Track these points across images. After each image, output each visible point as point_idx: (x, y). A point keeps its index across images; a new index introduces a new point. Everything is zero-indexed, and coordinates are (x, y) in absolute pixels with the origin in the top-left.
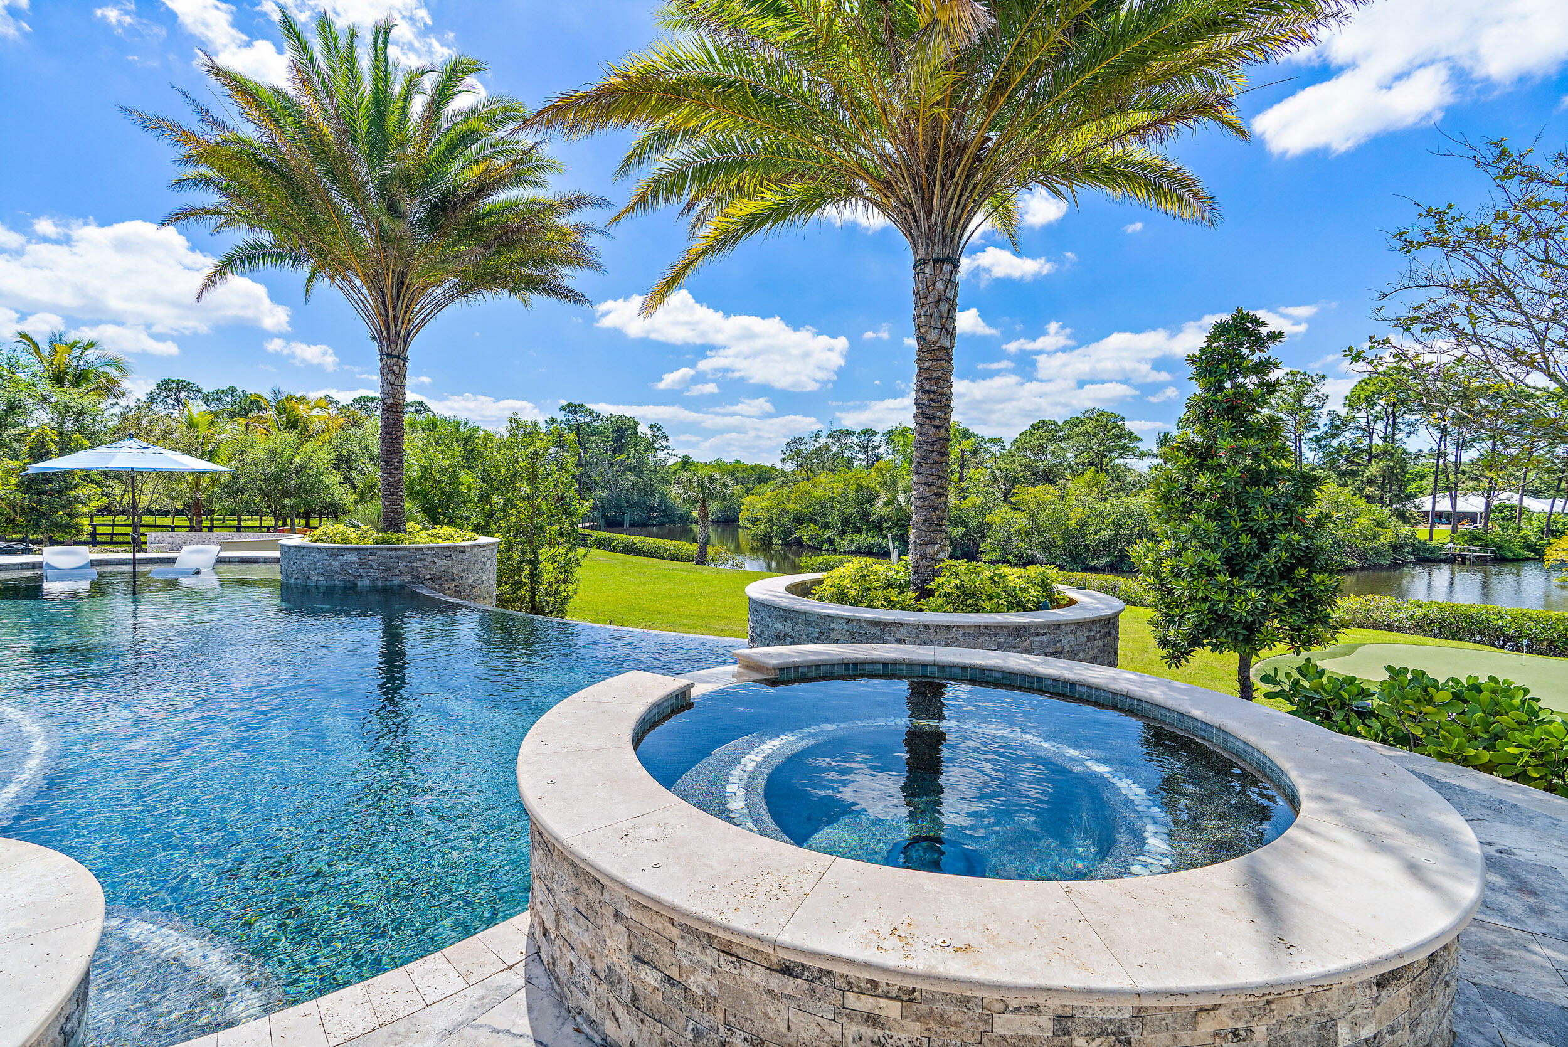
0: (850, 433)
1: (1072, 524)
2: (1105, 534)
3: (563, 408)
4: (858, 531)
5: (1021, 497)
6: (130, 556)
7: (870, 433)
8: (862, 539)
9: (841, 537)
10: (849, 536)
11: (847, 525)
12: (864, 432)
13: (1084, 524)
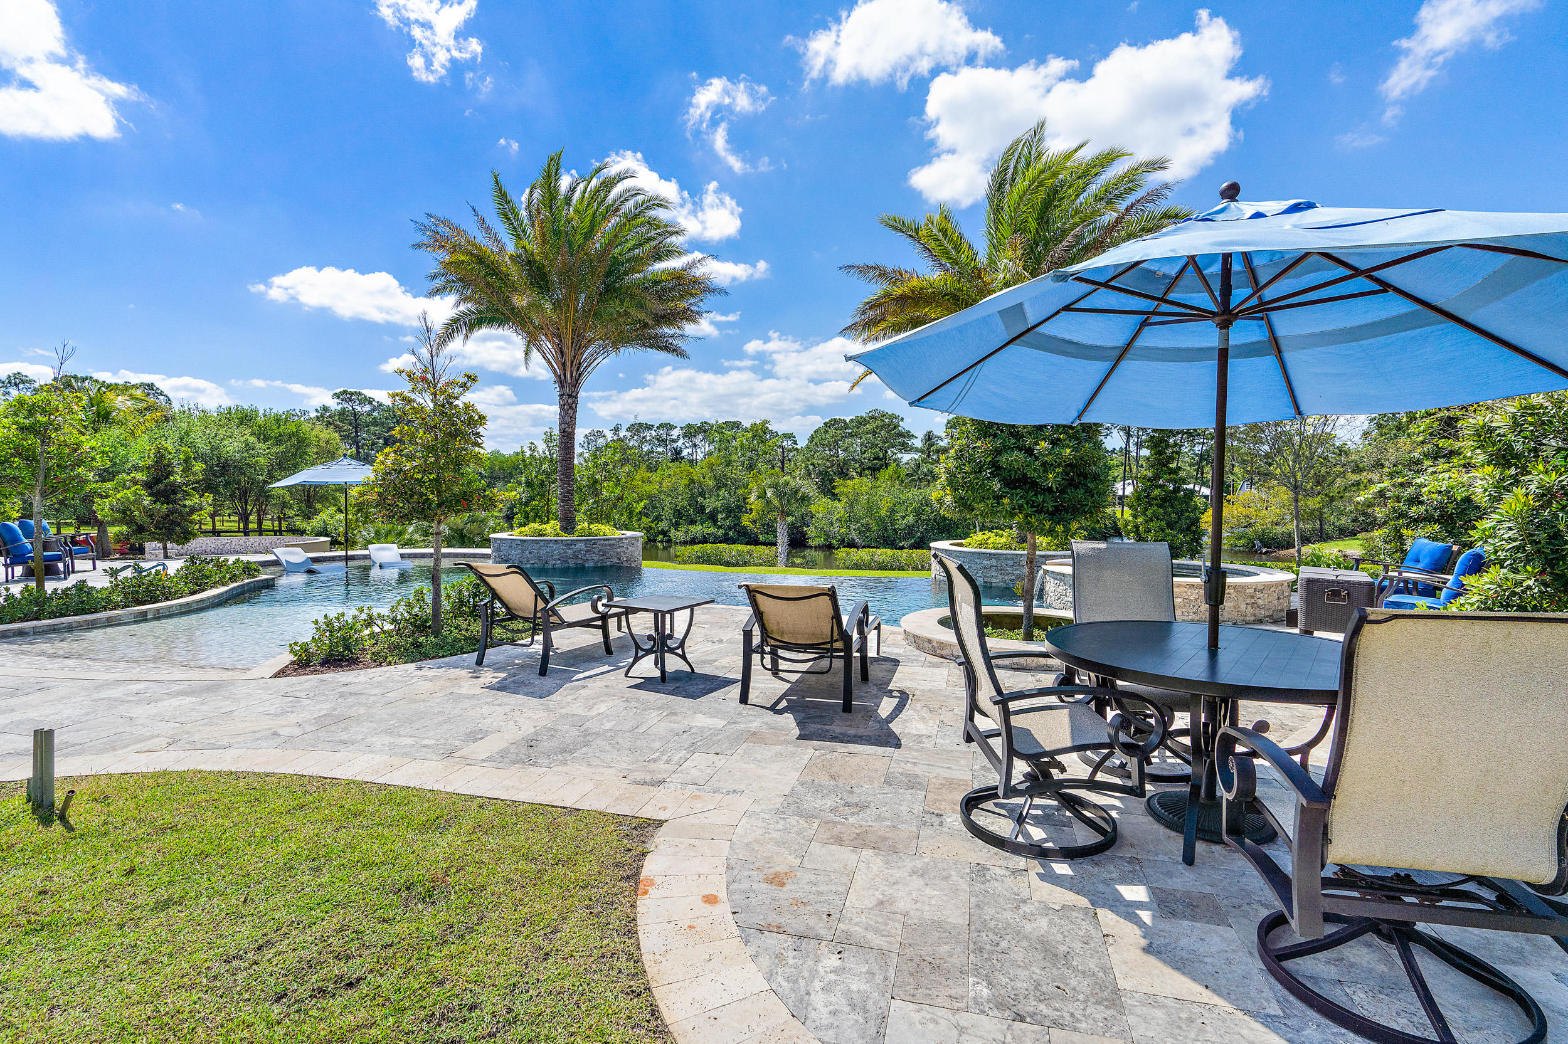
0: (649, 427)
1: (883, 512)
2: (910, 519)
3: (337, 396)
4: (692, 522)
5: (842, 489)
6: (344, 553)
7: (669, 427)
8: (696, 530)
9: (676, 529)
10: (683, 528)
11: (680, 517)
12: (662, 426)
13: (893, 511)
